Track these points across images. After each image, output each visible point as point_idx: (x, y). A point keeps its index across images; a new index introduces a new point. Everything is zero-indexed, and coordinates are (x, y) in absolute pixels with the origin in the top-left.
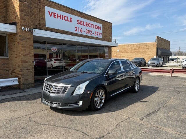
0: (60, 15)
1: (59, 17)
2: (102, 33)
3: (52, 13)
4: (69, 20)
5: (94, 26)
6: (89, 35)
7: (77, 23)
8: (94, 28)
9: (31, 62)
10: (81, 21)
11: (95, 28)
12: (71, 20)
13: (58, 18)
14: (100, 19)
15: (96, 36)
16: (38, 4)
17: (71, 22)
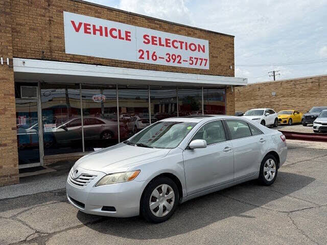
0: (101, 27)
1: (98, 33)
2: (208, 58)
3: (80, 24)
4: (123, 35)
5: (188, 46)
6: (176, 65)
7: (144, 42)
8: (186, 49)
9: (11, 129)
10: (153, 37)
11: (188, 48)
12: (127, 36)
13: (95, 33)
14: (201, 30)
15: (193, 66)
16: (46, 9)
17: (127, 39)
